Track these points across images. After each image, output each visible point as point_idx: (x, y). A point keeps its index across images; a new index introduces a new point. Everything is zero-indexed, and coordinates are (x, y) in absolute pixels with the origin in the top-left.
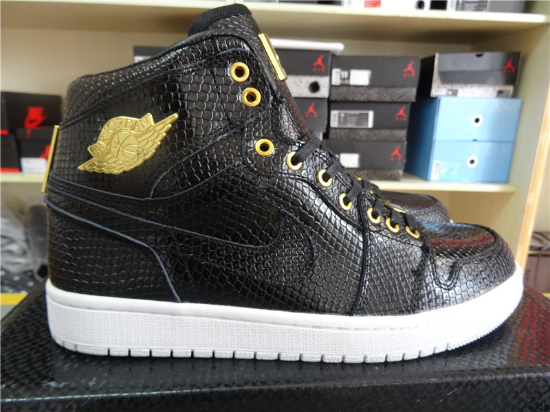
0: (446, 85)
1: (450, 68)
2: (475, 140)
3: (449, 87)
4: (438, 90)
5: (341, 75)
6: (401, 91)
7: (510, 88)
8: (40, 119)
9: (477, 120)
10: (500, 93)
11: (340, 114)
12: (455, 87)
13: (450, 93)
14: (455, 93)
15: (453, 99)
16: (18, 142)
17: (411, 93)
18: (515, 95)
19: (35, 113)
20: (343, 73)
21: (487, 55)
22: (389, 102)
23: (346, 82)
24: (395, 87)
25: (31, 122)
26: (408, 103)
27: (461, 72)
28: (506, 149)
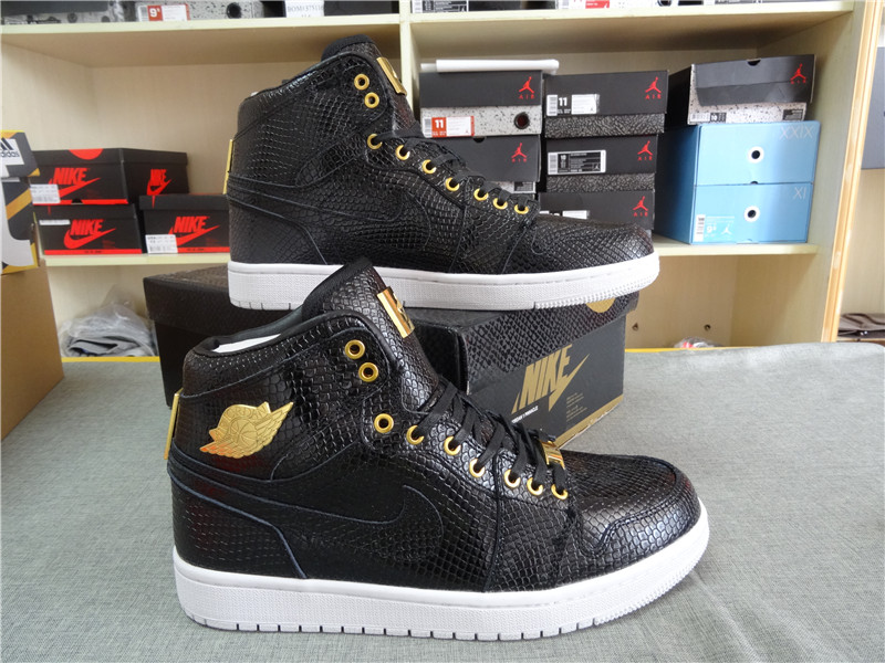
0: (708, 108)
1: (713, 83)
2: (755, 183)
3: (713, 109)
4: (697, 115)
5: (559, 102)
6: (644, 119)
7: (803, 106)
8: (164, 185)
9: (756, 155)
10: (787, 114)
11: (559, 156)
12: (722, 109)
13: (715, 118)
14: (722, 118)
15: (721, 126)
16: (140, 214)
17: (658, 122)
18: (809, 116)
19: (157, 177)
20: (561, 99)
21: (764, 62)
22: (627, 136)
23: (566, 111)
24: (635, 115)
25: (153, 188)
26: (654, 135)
27: (729, 88)
28: (801, 193)
